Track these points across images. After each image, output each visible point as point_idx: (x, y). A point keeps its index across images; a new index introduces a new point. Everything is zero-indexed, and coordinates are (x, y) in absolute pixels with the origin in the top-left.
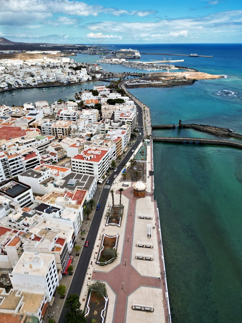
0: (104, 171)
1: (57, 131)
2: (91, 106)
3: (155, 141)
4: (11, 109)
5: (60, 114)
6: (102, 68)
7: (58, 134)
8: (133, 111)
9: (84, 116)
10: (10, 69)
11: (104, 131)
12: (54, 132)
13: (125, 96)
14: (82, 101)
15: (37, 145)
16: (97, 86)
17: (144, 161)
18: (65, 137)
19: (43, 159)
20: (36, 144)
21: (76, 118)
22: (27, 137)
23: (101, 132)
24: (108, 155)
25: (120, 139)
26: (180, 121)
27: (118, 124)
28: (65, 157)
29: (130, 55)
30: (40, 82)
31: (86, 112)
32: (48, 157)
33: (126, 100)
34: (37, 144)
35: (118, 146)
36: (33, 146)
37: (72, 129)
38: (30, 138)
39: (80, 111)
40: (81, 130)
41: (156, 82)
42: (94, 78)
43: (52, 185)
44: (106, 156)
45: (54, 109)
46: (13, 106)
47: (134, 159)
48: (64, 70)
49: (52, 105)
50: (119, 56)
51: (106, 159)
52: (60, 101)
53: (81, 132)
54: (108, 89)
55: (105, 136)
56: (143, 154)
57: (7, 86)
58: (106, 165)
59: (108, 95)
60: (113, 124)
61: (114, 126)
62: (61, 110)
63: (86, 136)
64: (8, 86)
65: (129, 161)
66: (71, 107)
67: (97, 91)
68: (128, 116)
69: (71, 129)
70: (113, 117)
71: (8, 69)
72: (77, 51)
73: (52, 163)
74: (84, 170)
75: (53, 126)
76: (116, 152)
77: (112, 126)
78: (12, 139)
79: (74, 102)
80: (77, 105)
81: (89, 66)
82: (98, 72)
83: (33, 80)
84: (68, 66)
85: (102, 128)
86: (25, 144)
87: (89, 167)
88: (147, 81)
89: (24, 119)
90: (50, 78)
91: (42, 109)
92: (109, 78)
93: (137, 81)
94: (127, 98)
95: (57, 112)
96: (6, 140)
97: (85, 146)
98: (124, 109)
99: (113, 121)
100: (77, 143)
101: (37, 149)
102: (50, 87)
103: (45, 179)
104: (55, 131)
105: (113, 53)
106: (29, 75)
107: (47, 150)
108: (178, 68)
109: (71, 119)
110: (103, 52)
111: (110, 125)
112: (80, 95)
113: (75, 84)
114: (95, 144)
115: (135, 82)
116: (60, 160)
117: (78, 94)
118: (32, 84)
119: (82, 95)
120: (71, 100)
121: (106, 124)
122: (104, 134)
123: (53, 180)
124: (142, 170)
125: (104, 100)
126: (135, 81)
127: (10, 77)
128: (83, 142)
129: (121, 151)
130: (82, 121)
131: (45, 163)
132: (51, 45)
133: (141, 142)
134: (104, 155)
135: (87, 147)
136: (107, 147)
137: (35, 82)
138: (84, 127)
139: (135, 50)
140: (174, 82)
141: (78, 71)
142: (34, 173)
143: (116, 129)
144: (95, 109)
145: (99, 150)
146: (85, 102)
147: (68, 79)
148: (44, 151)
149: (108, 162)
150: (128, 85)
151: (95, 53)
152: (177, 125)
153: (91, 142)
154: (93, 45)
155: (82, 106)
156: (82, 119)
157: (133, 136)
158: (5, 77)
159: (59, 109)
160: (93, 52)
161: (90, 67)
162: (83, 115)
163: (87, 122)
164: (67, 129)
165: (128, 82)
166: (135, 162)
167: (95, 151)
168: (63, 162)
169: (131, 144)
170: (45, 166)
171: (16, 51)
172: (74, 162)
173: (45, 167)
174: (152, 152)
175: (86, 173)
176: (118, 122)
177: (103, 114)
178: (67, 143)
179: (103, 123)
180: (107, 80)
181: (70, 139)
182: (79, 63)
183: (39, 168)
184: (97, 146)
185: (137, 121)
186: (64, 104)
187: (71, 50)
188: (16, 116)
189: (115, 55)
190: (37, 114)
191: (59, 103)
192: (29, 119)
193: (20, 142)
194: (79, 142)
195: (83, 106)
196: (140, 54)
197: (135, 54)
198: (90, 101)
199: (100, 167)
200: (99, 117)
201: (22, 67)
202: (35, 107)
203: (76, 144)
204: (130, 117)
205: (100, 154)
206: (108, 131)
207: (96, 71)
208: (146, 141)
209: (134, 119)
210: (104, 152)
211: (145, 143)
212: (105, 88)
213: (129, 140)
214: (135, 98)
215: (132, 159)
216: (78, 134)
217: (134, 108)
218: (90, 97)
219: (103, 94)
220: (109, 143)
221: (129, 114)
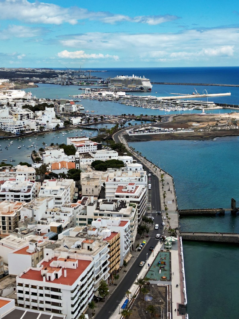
0: (83, 306)
2: (60, 174)
3: (186, 241)
5: (1, 190)
6: (83, 108)
8: (142, 183)
9: (47, 192)
11: (85, 220)
13: (125, 155)
14: (45, 164)
16: (73, 138)
17: (166, 284)
18: (7, 233)
21: (31, 196)
23: (79, 222)
24: (93, 269)
25: (117, 236)
26: (233, 201)
27: (112, 207)
28: (5, 275)
29: (133, 86)
31: (50, 185)
33: (127, 161)
35: (113, 250)
37: (22, 218)
39: (39, 184)
40: (39, 220)
41: (182, 131)
42: (68, 123)
44: (88, 272)
47: (146, 278)
48: (13, 111)
50: (114, 88)
51: (88, 279)
52: (3, 166)
53: (39, 223)
54: (93, 143)
55: (86, 230)
56: (163, 267)
58: (88, 292)
59: (94, 153)
60: (102, 206)
61: (104, 211)
62: (2, 182)
63: (49, 230)
65: (136, 281)
66: (23, 176)
67: (72, 146)
68: (131, 192)
69: (20, 217)
70: (102, 194)
72: (38, 79)
74: (42, 302)
76: (109, 263)
79: (29, 166)
80: (34, 171)
81: (59, 104)
82: (75, 115)
84: (20, 104)
85: (80, 214)
87: (53, 297)
88: (166, 130)
92: (96, 124)
93: (147, 130)
94: (130, 158)
97: (46, 251)
98: (124, 179)
99: (103, 201)
100: (30, 245)
105: (102, 82)
108: (221, 107)
109: (21, 198)
110: (85, 81)
111: (98, 209)
112: (41, 155)
113: (33, 134)
114: (66, 246)
115: (143, 131)
117: (38, 151)
119: (45, 153)
120: (23, 162)
121: (89, 208)
122: (85, 227)
124: (162, 303)
125: (85, 163)
126: (143, 129)
128: (43, 243)
129: (118, 261)
130: (43, 201)
133: (159, 243)
134: (84, 270)
135: (49, 254)
136: (89, 252)
138: (46, 213)
139: (142, 77)
140: (215, 130)
141: (39, 113)
143: (109, 215)
144: (68, 178)
145: (74, 260)
146: (50, 167)
147: (19, 126)
149: (91, 286)
150: (131, 136)
151: (70, 82)
152: (228, 210)
153: (58, 242)
154: (68, 69)
155: (44, 173)
156: (43, 198)
157: (141, 230)
160: (67, 80)
161: (62, 106)
162: (44, 190)
163: (52, 204)
164: (12, 219)
165: (130, 130)
166: (149, 284)
167: (65, 261)
169: (138, 246)
172: (21, 285)
174: (182, 264)
175: (45, 309)
176: (112, 203)
177: (84, 188)
178: (9, 246)
179: (84, 204)
180: (92, 127)
181: (16, 238)
182: (42, 100)
184: (70, 250)
185: (149, 201)
186: (10, 171)
187: (28, 78)
189: (107, 86)
191: (1, 168)
194: (34, 244)
195: (46, 173)
196: (152, 83)
197: (142, 85)
198: (60, 165)
199: (76, 295)
200: (76, 193)
203: (28, 247)
204: (136, 194)
205: (75, 267)
206: (92, 220)
207: (73, 113)
208: (169, 240)
209: (143, 197)
210: (83, 264)
211: (168, 245)
212: (87, 142)
213: (134, 238)
214: (145, 158)
215: (142, 278)
216: (34, 227)
217: (143, 176)
218: (59, 158)
219: (83, 152)
220: (94, 244)
221: (134, 187)
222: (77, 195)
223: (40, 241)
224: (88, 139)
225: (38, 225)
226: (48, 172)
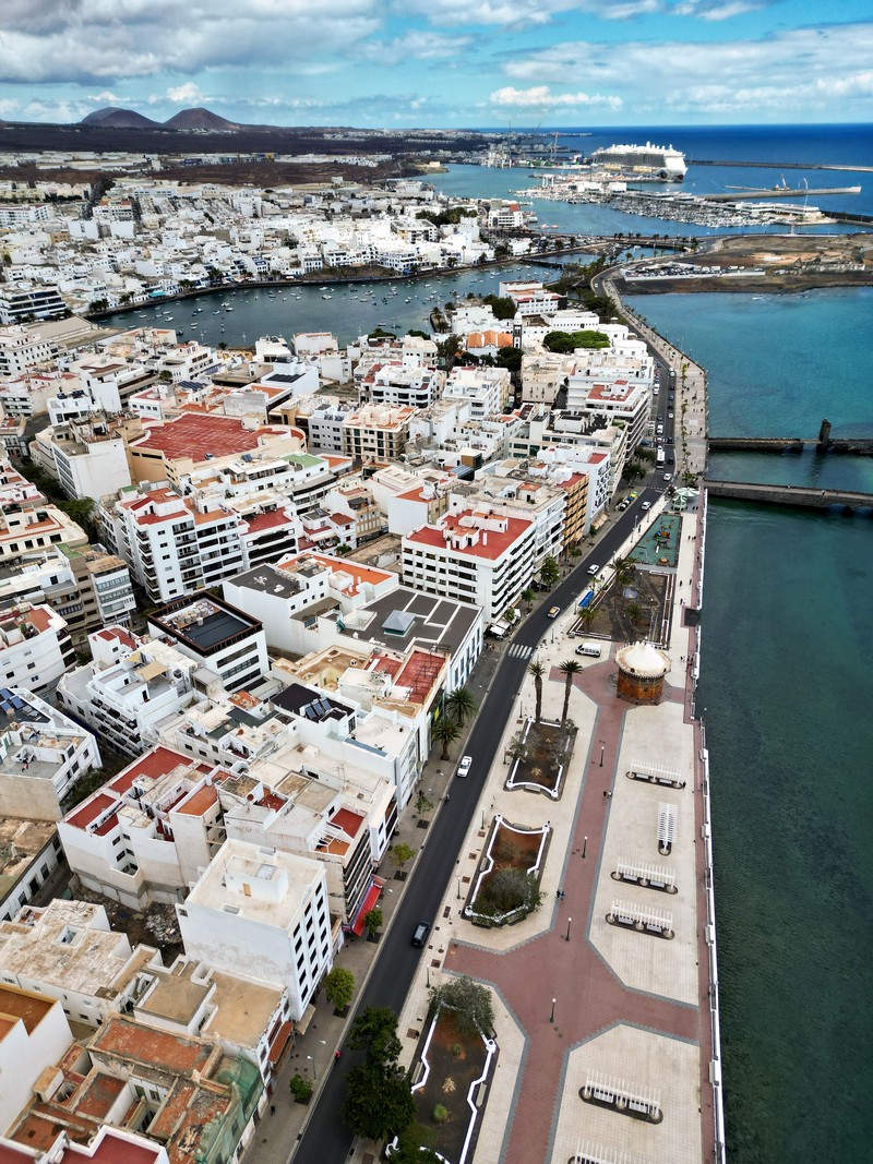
0: (513, 595)
1: (362, 441)
2: (483, 357)
3: (716, 498)
4: (215, 355)
5: (376, 382)
6: (536, 219)
7: (363, 452)
8: (642, 380)
9: (457, 390)
10: (221, 217)
11: (525, 447)
12: (351, 443)
13: (613, 322)
14: (455, 336)
15: (290, 485)
16: (511, 283)
17: (666, 571)
18: (386, 462)
19: (307, 535)
20: (287, 481)
21: (429, 397)
22: (260, 455)
23: (513, 450)
24: (534, 536)
25: (583, 480)
26: (826, 425)
27: (578, 425)
28: (382, 533)
29: (645, 169)
30: (313, 265)
31: (464, 377)
32: (325, 528)
33: (616, 336)
34: (292, 480)
35: (572, 505)
36: (279, 486)
37: (413, 436)
38: (270, 459)
39: (444, 375)
40: (442, 442)
41: (739, 273)
42: (502, 252)
43: (333, 625)
44: (526, 541)
45: (355, 364)
46: (223, 346)
47: (629, 559)
48: (398, 224)
49: (348, 347)
50: (604, 173)
51: (525, 552)
52: (379, 336)
53: (441, 448)
54: (550, 296)
55: (525, 466)
56: (665, 543)
57: (206, 279)
58: (523, 574)
59: (551, 316)
60: (559, 423)
61: (562, 432)
62: (378, 368)
63: (459, 462)
64: (211, 278)
65: (611, 562)
66: (415, 356)
67: (509, 300)
68: (619, 398)
69: (408, 434)
70: (561, 400)
71: (214, 217)
72: (448, 154)
73: (338, 549)
74: (443, 582)
75: (346, 424)
76: (563, 527)
77: (557, 431)
78: (213, 458)
79: (427, 338)
80: (435, 350)
81: (488, 209)
82: (519, 234)
83: (293, 257)
84: (413, 209)
85: (518, 436)
86: (252, 477)
87: (462, 575)
88: (704, 269)
89: (256, 392)
90: (348, 253)
91: (314, 359)
92: (558, 255)
93: (663, 269)
94: (622, 330)
95: (365, 372)
96: (194, 462)
97: (453, 498)
98: (607, 372)
99: (562, 413)
100: (425, 487)
101: (292, 499)
102: (347, 283)
103: (311, 603)
104: (353, 440)
105: (580, 160)
106: (279, 241)
107: (323, 503)
108: (834, 221)
109: (411, 400)
110: (544, 159)
111: (550, 428)
112: (449, 316)
113: (435, 274)
114: (489, 494)
115: (656, 272)
116: (364, 541)
117: (442, 310)
118: (287, 273)
119: (456, 314)
120: (415, 330)
121: (533, 424)
122: (525, 460)
123: (337, 608)
124: (655, 603)
125: (533, 338)
126: (656, 266)
127: (219, 249)
128: (447, 483)
129: (581, 526)
130: (451, 407)
131: (314, 550)
132: (360, 134)
133: (662, 498)
134: (518, 535)
135: (458, 503)
136: (530, 506)
137: (297, 264)
138: (455, 430)
139: (667, 148)
140: (812, 272)
141: (448, 229)
142: (275, 578)
143: (571, 441)
144: (497, 366)
145: (501, 517)
146: (465, 341)
147: (409, 255)
148: (313, 507)
149: (529, 564)
150: (630, 283)
151: (514, 161)
152: (811, 441)
153: (474, 484)
154: (510, 130)
155: (452, 354)
156: (450, 402)
157: (631, 474)
158: (202, 245)
159: (373, 364)
160: (506, 156)
161: (493, 214)
162: (453, 387)
163: (465, 414)
164: (394, 436)
165: (628, 269)
166: (633, 569)
167: (486, 517)
168: (373, 550)
169: (620, 501)
170: (314, 557)
171: (242, 156)
172: (409, 551)
173: (314, 561)
174: (701, 539)
175: (447, 594)
176: (580, 419)
177: (526, 387)
178: (390, 485)
179: (524, 418)
180: (551, 260)
181: (401, 471)
182: (455, 200)
183: (292, 562)
184: (495, 500)
185: (653, 417)
186: (391, 346)
187: (429, 152)
188: (229, 380)
189: (590, 169)
190: (297, 377)
191: (375, 340)
192: (272, 392)
193: (237, 470)
194: (433, 484)
195: (457, 354)
196: (687, 162)
197: (663, 165)
198: (483, 339)
199: (501, 577)
200: (510, 395)
201: (259, 213)
202: (294, 353)
203: (421, 489)
204: (629, 402)
205: (502, 530)
206: (538, 447)
207: (514, 230)
208: (682, 494)
209: (641, 409)
210: (517, 526)
211: (679, 502)
212: (539, 292)
213: (615, 486)
214: (653, 330)
215: (623, 558)
216: (432, 455)
217: (646, 367)
218: (482, 324)
219: (530, 314)
220: (539, 492)
221: (626, 388)
222: (512, 399)
223: (443, 481)
224: (540, 285)
225: (440, 451)
226: (461, 352)
